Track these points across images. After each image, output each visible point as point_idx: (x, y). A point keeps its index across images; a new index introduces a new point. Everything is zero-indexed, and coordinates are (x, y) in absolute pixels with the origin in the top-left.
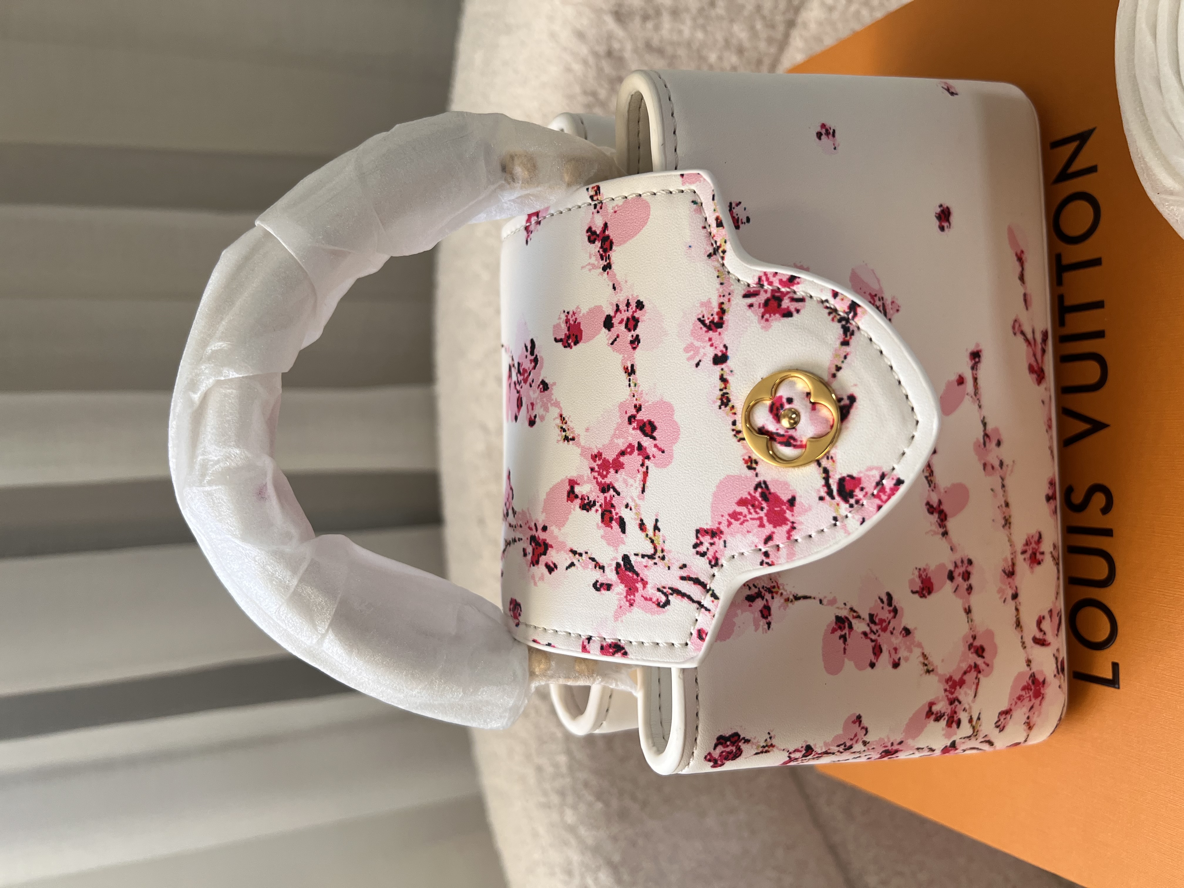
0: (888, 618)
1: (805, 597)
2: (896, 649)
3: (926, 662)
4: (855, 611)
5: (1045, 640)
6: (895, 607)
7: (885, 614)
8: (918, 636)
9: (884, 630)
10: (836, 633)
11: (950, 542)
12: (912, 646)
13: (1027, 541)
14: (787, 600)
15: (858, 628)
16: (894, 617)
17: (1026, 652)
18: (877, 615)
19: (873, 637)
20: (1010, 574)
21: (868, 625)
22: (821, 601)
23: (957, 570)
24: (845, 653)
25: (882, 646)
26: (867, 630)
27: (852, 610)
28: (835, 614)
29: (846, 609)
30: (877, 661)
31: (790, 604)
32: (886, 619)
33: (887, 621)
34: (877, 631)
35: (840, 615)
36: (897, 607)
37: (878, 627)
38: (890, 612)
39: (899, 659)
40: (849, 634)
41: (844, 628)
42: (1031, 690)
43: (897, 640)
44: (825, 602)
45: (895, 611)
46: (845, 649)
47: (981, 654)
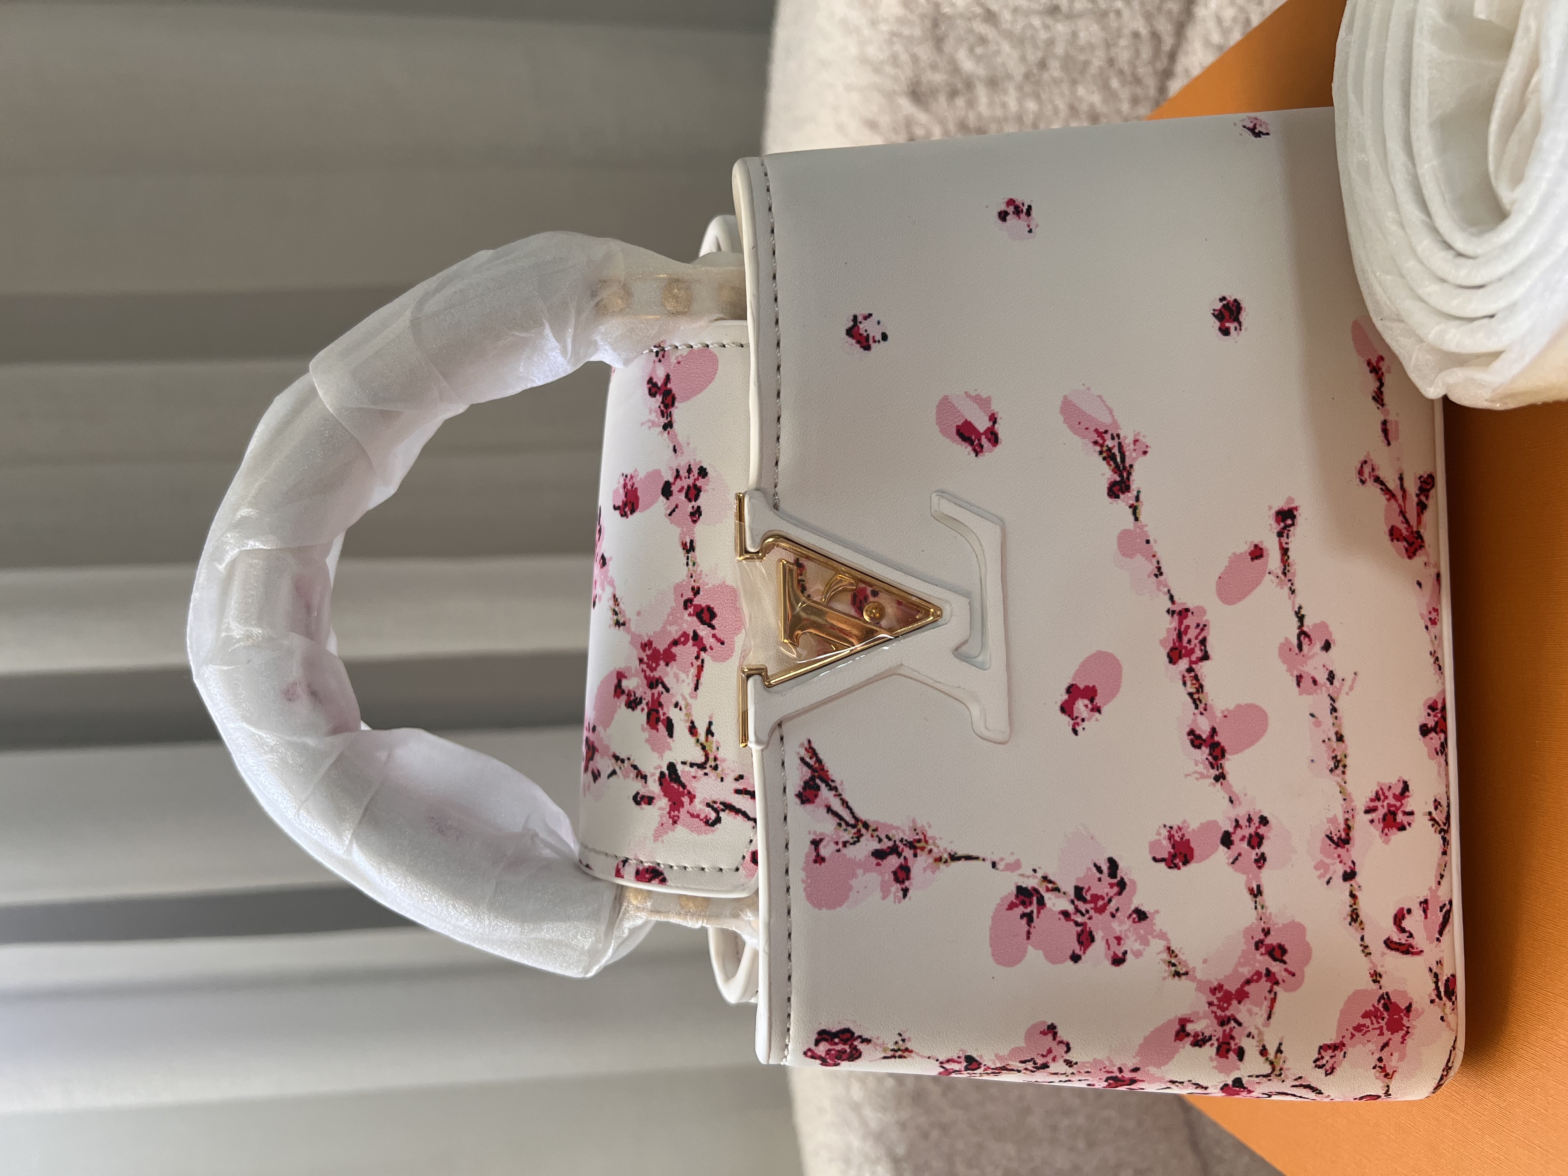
0: (1107, 894)
1: (968, 858)
2: (1119, 939)
3: (1173, 961)
4: (1050, 882)
5: (1411, 946)
6: (1122, 879)
7: (1104, 888)
8: (1159, 922)
9: (1101, 910)
10: (1015, 909)
11: (1229, 789)
12: (1150, 937)
13: (1377, 793)
14: (939, 860)
15: (1054, 905)
16: (1120, 893)
17: (1371, 962)
18: (1089, 889)
19: (1079, 919)
20: (1342, 841)
21: (1072, 902)
22: (994, 865)
23: (1239, 830)
24: (1028, 938)
25: (1094, 933)
26: (1070, 908)
27: (1045, 879)
28: (1016, 883)
29: (1036, 877)
30: (1084, 953)
31: (942, 866)
32: (1105, 895)
33: (1106, 899)
34: (1087, 911)
35: (1024, 886)
36: (1126, 880)
37: (1089, 906)
38: (1112, 886)
39: (1125, 953)
40: (1039, 912)
41: (1031, 903)
42: (1383, 1020)
43: (1122, 926)
44: (1001, 866)
45: (1122, 885)
46: (1029, 933)
47: (1279, 957)
